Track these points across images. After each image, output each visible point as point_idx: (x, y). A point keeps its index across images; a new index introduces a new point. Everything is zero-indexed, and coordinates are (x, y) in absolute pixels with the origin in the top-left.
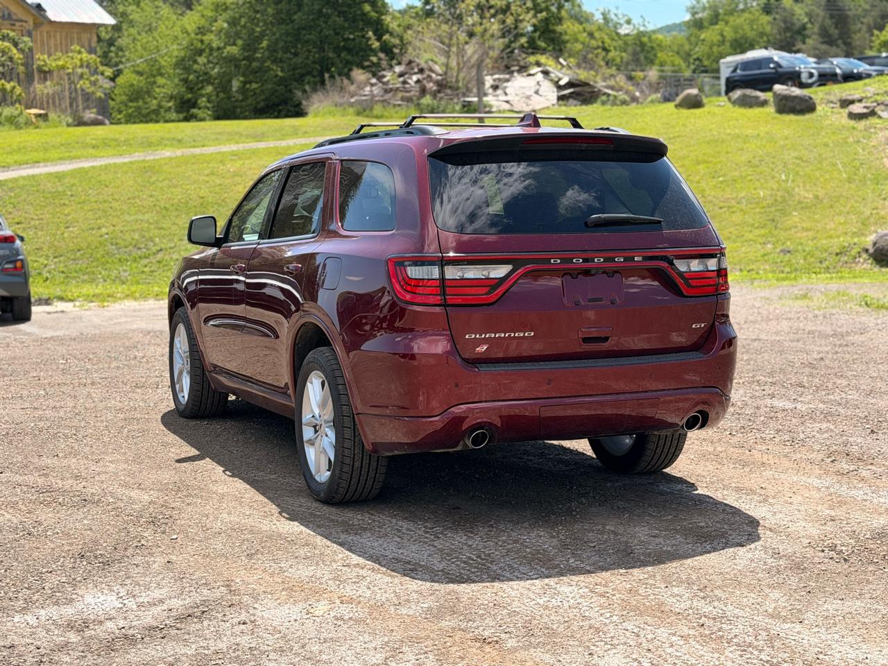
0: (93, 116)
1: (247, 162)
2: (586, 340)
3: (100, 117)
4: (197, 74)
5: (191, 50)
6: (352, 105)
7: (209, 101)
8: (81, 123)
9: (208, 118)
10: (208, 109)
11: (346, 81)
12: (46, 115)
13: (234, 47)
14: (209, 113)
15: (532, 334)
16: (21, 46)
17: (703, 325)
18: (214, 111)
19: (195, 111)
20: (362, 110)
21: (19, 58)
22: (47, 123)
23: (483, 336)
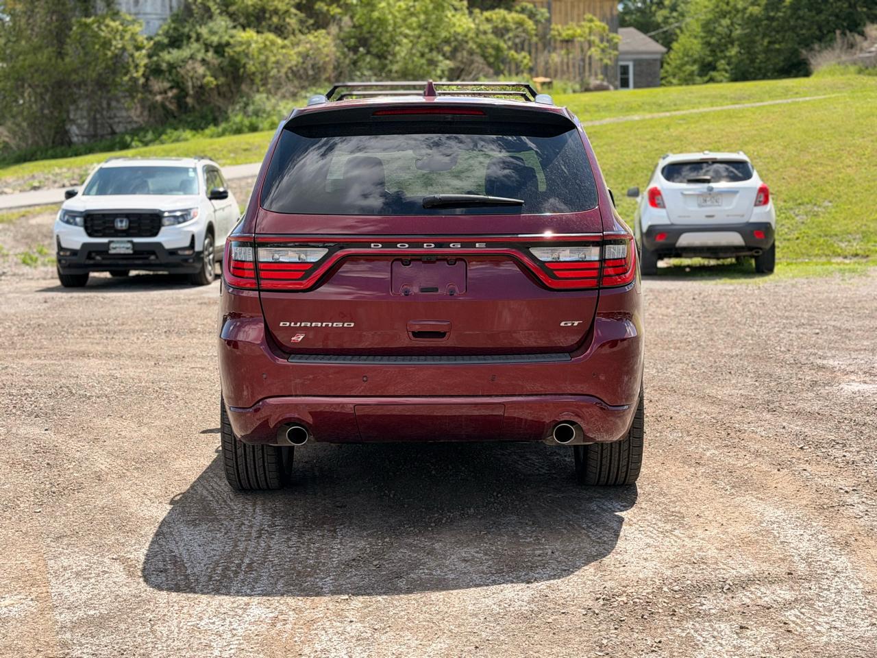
0: (598, 82)
1: (693, 126)
2: (417, 334)
3: (605, 83)
4: (720, 37)
5: (717, 12)
6: (855, 63)
7: (728, 64)
8: (587, 90)
9: (725, 80)
10: (726, 71)
11: (858, 38)
12: (550, 83)
13: (756, 8)
14: (727, 75)
15: (352, 325)
16: (539, 17)
17: (576, 323)
18: (732, 74)
19: (713, 74)
20: (863, 68)
21: (533, 29)
22: (550, 91)
23: (298, 324)
